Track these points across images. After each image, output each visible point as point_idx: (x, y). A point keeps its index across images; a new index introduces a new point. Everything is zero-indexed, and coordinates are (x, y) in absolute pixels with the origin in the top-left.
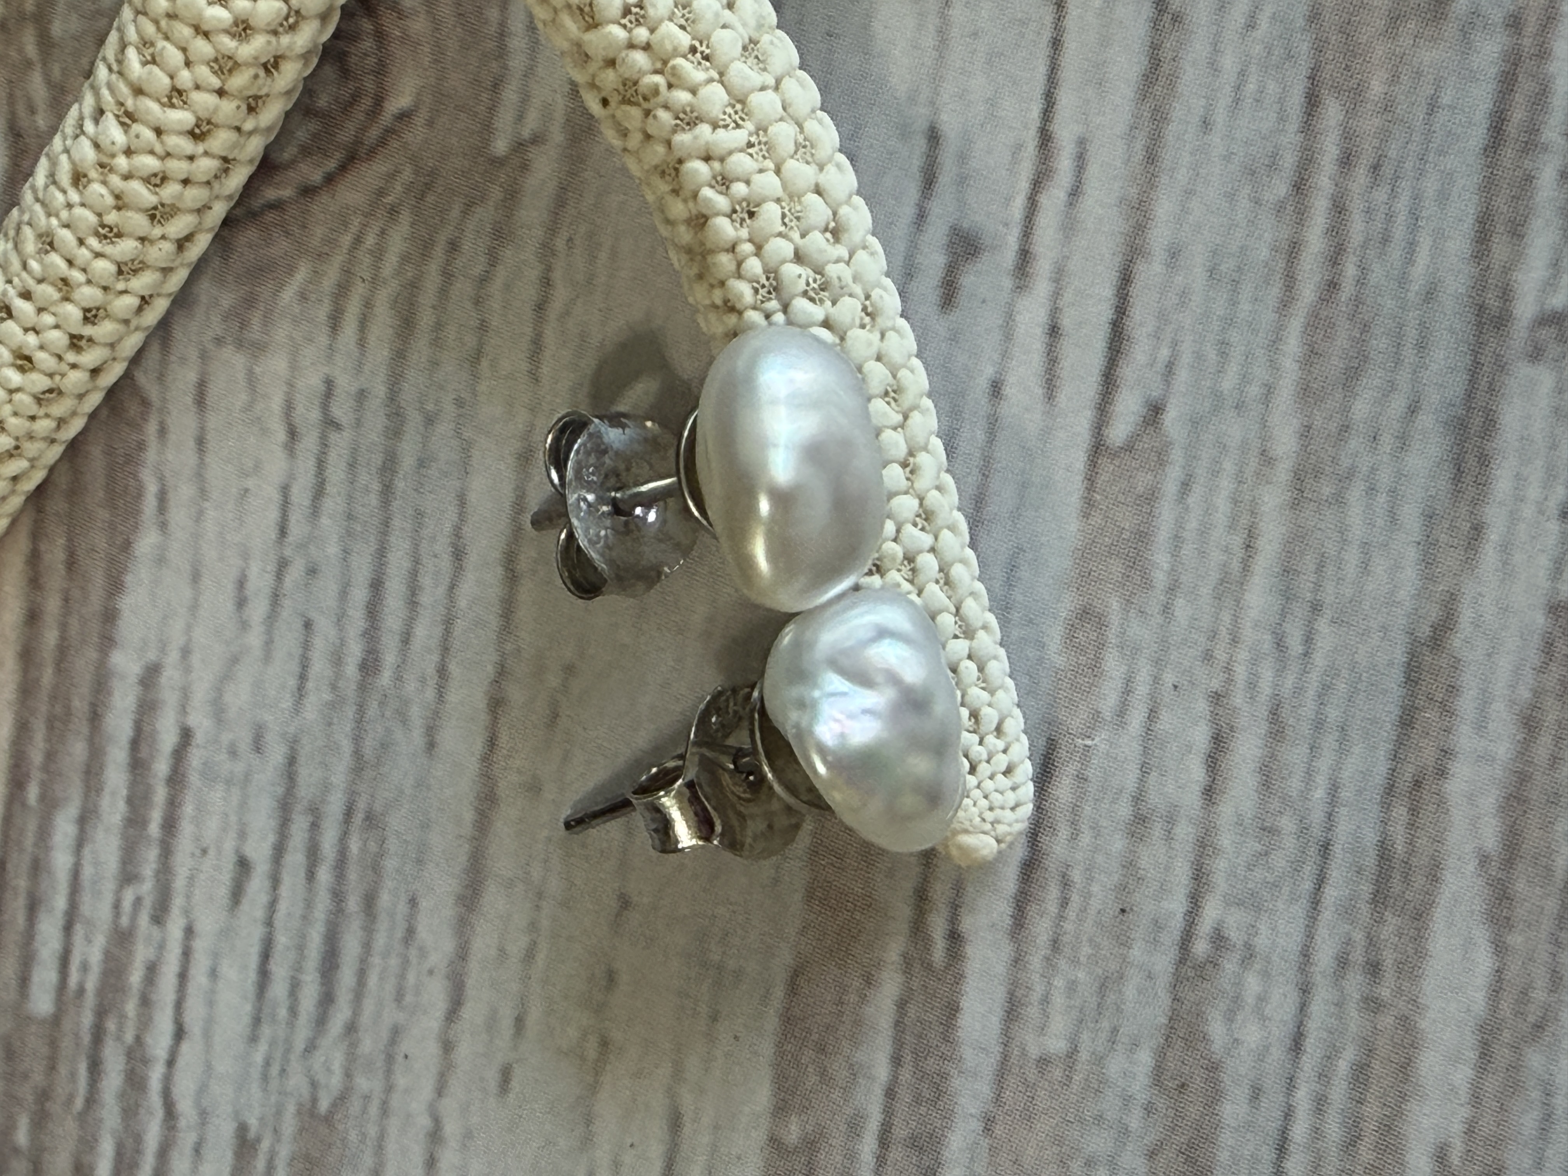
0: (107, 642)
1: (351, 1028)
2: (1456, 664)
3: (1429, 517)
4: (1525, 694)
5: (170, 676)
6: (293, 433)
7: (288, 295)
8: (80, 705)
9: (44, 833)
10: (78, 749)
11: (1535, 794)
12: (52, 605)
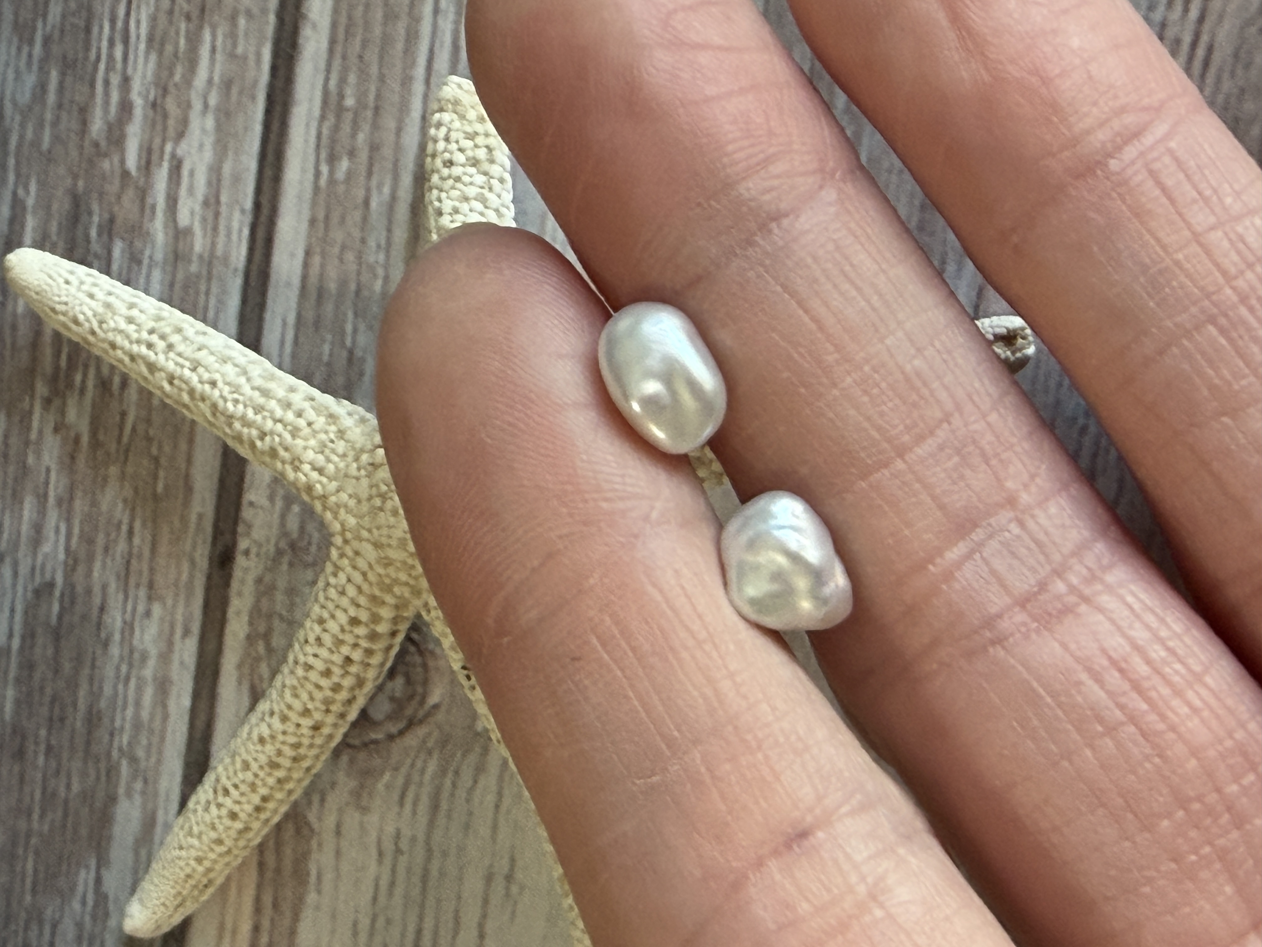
6: (381, 854)
7: (380, 786)
12: (266, 923)
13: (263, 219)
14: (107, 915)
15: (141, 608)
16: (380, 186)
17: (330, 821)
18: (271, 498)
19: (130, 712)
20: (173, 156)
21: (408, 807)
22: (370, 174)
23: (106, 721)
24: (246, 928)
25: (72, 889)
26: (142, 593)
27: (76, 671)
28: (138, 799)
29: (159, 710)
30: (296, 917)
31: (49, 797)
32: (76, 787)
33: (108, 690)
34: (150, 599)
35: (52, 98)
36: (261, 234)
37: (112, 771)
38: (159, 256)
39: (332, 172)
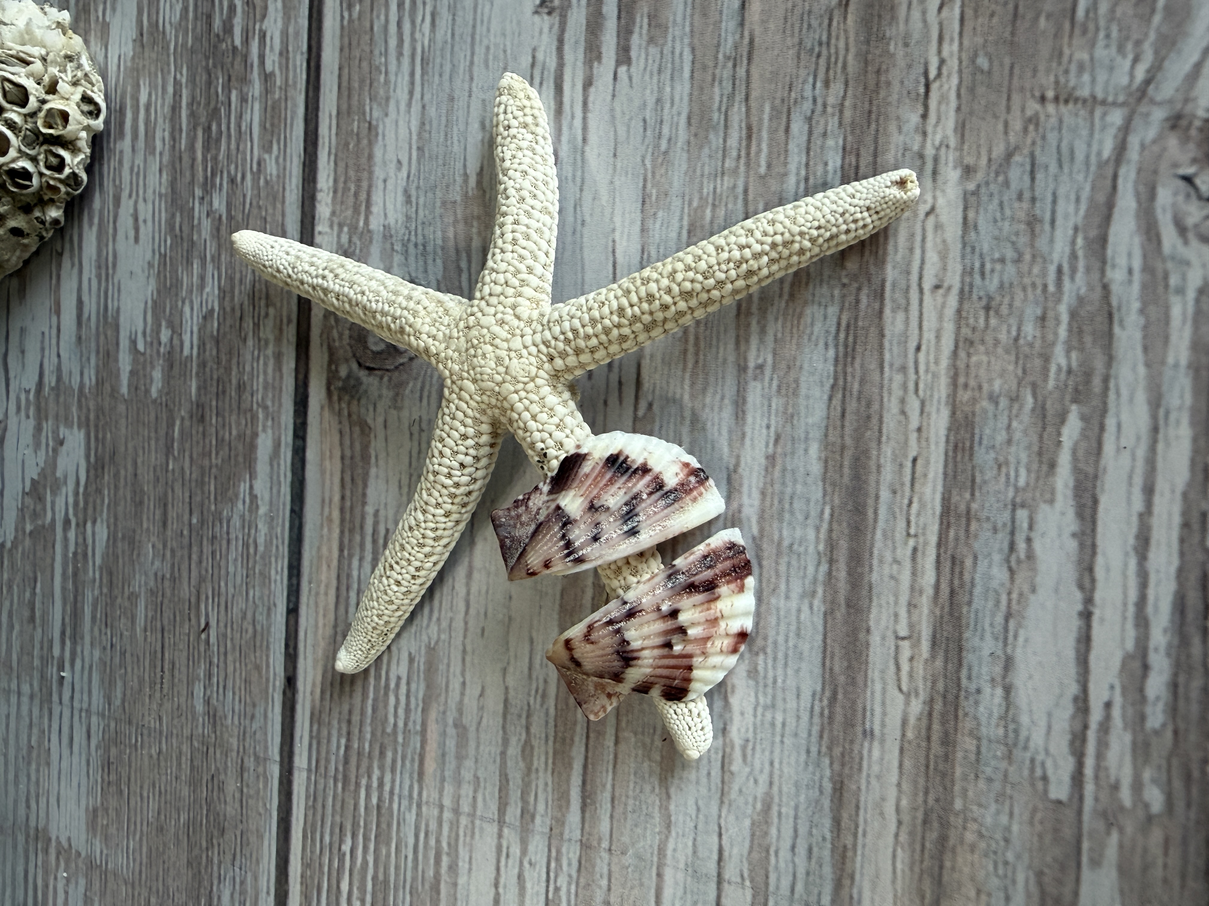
0: (364, 504)
1: (439, 619)
2: (741, 477)
3: (730, 432)
4: (761, 485)
5: (382, 513)
7: (407, 392)
8: (357, 525)
9: (350, 565)
10: (358, 538)
11: (766, 516)
12: (348, 493)
13: (314, 54)
14: (257, 507)
15: (263, 313)
16: (378, 17)
17: (380, 420)
18: (331, 226)
19: (261, 380)
20: (260, 30)
21: (425, 401)
22: (372, 10)
23: (248, 388)
24: (337, 498)
25: (237, 496)
26: (263, 303)
27: (229, 361)
28: (270, 431)
29: (278, 374)
30: (365, 486)
31: (220, 442)
32: (234, 432)
33: (248, 368)
34: (267, 306)
35: (191, 15)
36: (313, 64)
37: (254, 418)
38: (257, 93)
39: (350, 15)
